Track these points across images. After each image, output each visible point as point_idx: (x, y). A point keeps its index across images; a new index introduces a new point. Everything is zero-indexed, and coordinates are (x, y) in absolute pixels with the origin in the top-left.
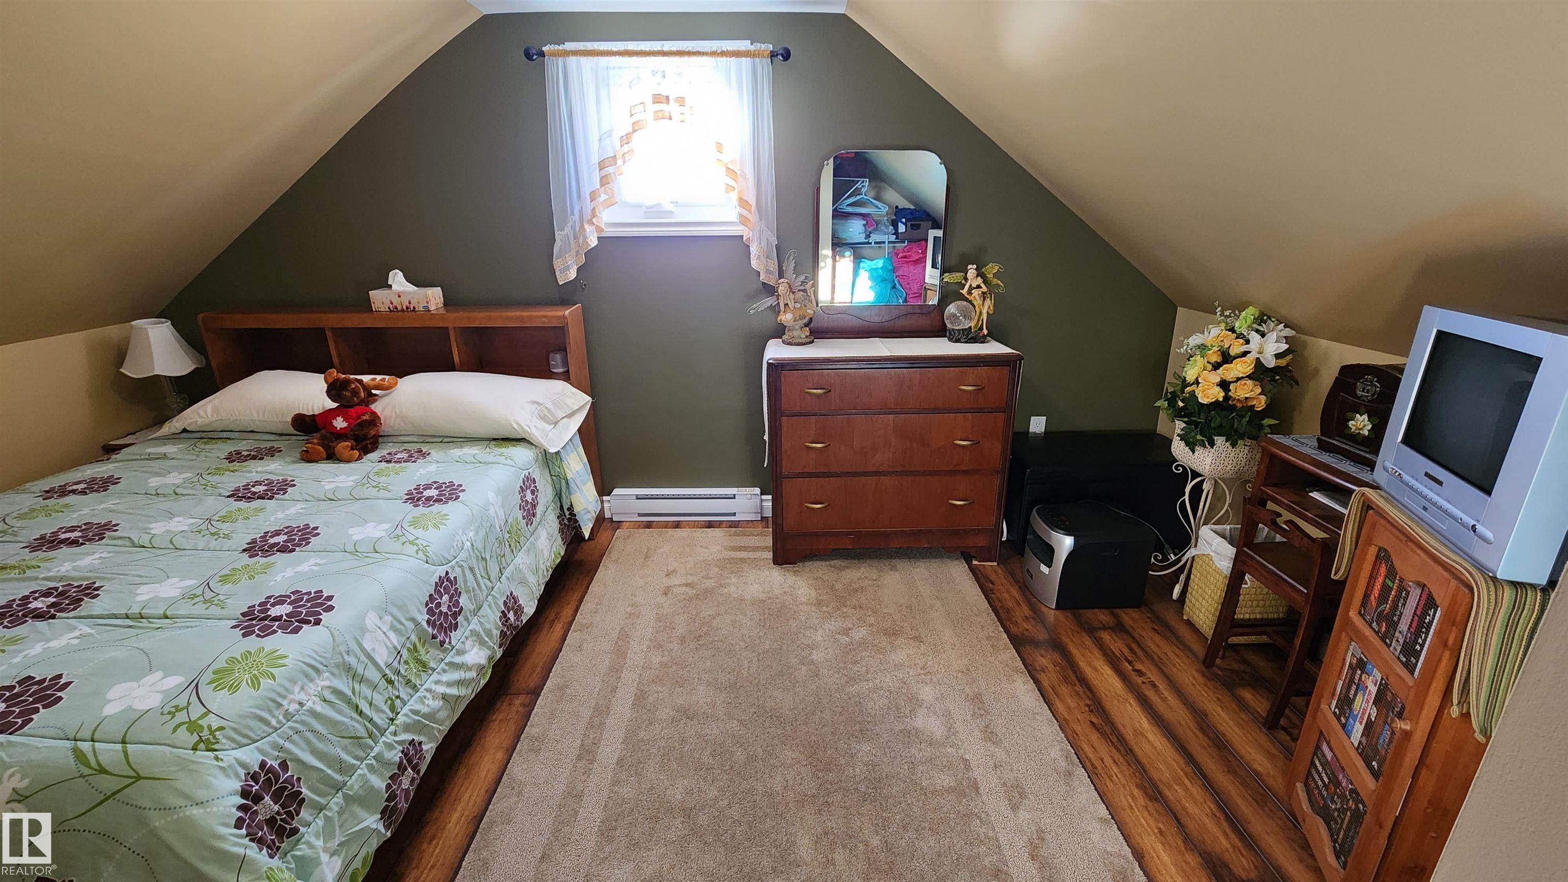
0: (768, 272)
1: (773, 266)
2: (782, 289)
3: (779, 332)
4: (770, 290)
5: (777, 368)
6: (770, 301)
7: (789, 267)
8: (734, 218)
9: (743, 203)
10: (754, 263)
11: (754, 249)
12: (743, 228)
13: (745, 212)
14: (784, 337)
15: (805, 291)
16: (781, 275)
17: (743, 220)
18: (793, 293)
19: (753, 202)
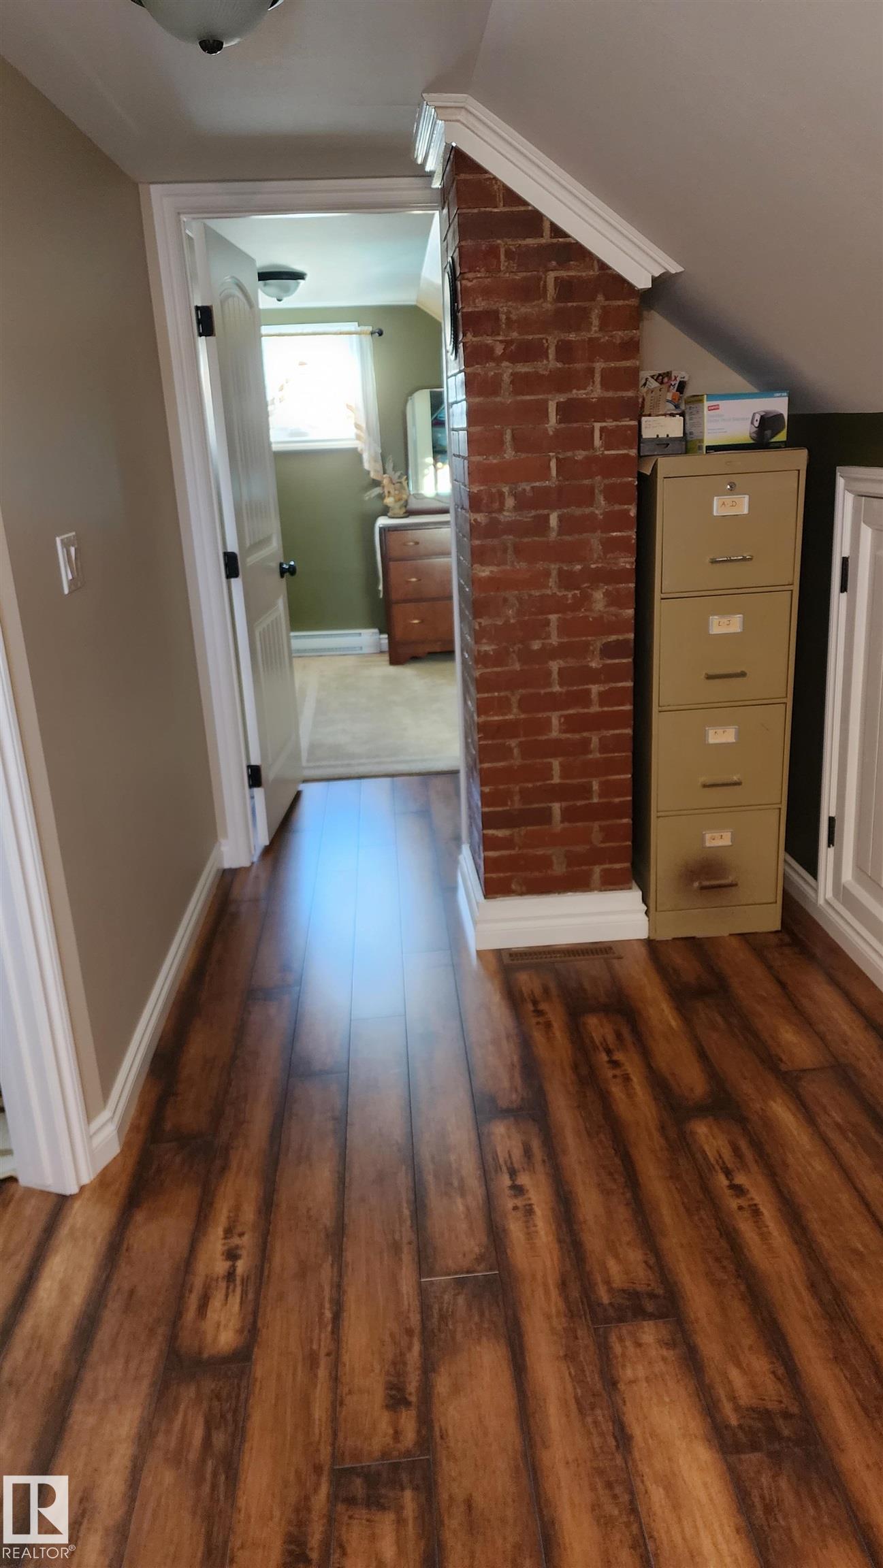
0: (376, 471)
1: (379, 466)
2: (385, 482)
3: (385, 512)
4: (376, 483)
5: (384, 530)
6: (377, 491)
7: (390, 466)
8: (353, 436)
9: (357, 426)
10: (367, 466)
11: (365, 457)
12: (357, 442)
13: (359, 432)
14: (389, 514)
15: (401, 483)
16: (384, 473)
17: (358, 437)
18: (394, 484)
19: (364, 425)
